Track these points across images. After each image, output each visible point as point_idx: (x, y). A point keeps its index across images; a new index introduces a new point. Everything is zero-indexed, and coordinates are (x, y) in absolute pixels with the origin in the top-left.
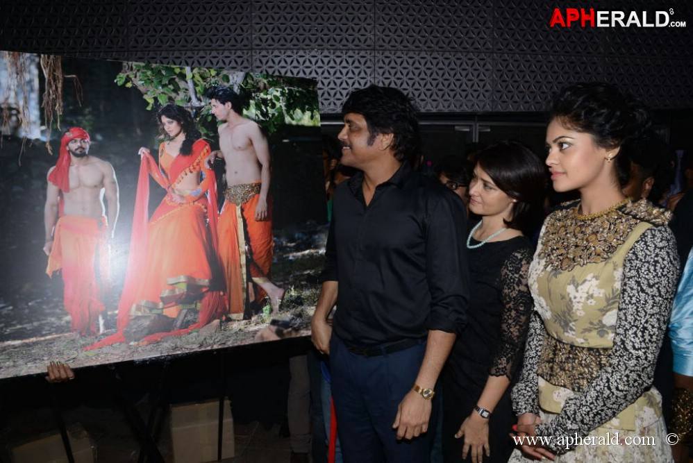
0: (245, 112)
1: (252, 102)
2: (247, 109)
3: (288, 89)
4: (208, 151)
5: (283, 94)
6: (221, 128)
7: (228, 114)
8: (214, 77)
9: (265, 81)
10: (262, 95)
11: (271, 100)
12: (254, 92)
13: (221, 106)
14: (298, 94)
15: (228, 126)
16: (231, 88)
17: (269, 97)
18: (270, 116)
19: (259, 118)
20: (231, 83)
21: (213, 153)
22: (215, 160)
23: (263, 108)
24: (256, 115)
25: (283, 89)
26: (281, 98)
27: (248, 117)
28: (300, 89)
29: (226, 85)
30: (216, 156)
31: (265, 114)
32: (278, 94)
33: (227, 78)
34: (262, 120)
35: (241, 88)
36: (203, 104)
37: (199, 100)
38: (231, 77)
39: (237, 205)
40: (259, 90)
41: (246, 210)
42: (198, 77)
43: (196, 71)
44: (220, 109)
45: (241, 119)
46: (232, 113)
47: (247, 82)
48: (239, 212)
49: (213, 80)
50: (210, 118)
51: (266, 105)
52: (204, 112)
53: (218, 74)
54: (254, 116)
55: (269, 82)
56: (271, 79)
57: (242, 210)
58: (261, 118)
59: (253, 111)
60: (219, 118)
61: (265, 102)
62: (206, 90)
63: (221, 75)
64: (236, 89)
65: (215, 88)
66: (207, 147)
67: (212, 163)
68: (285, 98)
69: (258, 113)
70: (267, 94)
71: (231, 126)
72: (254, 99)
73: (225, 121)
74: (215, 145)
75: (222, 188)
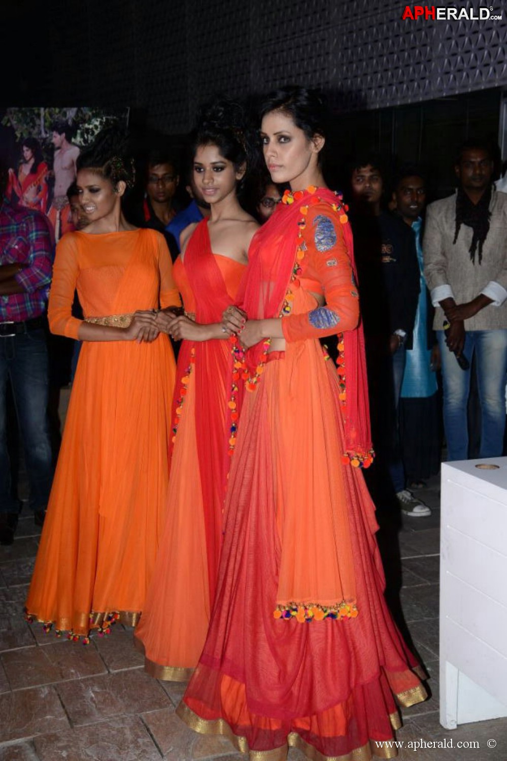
0: (73, 140)
1: (79, 131)
2: (75, 137)
3: (106, 119)
4: (46, 171)
5: (101, 123)
6: (57, 153)
7: (62, 142)
8: (57, 114)
9: (90, 114)
10: (87, 126)
11: (92, 129)
12: (82, 123)
13: (58, 136)
14: (112, 122)
15: (61, 152)
16: (67, 121)
17: (91, 126)
18: (89, 142)
19: (81, 144)
20: (67, 118)
21: (49, 172)
22: (49, 178)
23: (86, 136)
24: (80, 142)
25: (102, 118)
26: (99, 127)
27: (75, 144)
28: (115, 117)
29: (64, 119)
30: (50, 174)
31: (85, 141)
32: (97, 123)
33: (65, 114)
34: (83, 146)
35: (74, 121)
36: (48, 135)
37: (46, 133)
38: (68, 113)
39: (58, 210)
40: (84, 121)
41: (63, 214)
42: (47, 115)
43: (47, 110)
44: (57, 139)
45: (69, 146)
46: (65, 142)
47: (78, 116)
48: (58, 215)
49: (56, 116)
50: (50, 146)
51: (88, 133)
52: (48, 140)
53: (60, 112)
54: (78, 143)
55: (93, 114)
56: (94, 112)
57: (61, 214)
58: (83, 144)
59: (78, 139)
60: (57, 146)
61: (87, 131)
62: (51, 124)
63: (62, 112)
64: (70, 123)
65: (57, 122)
66: (46, 168)
67: (48, 179)
68: (102, 127)
69: (82, 140)
70: (89, 124)
71: (63, 152)
72: (80, 129)
73: (59, 148)
74: (51, 167)
75: (51, 196)
